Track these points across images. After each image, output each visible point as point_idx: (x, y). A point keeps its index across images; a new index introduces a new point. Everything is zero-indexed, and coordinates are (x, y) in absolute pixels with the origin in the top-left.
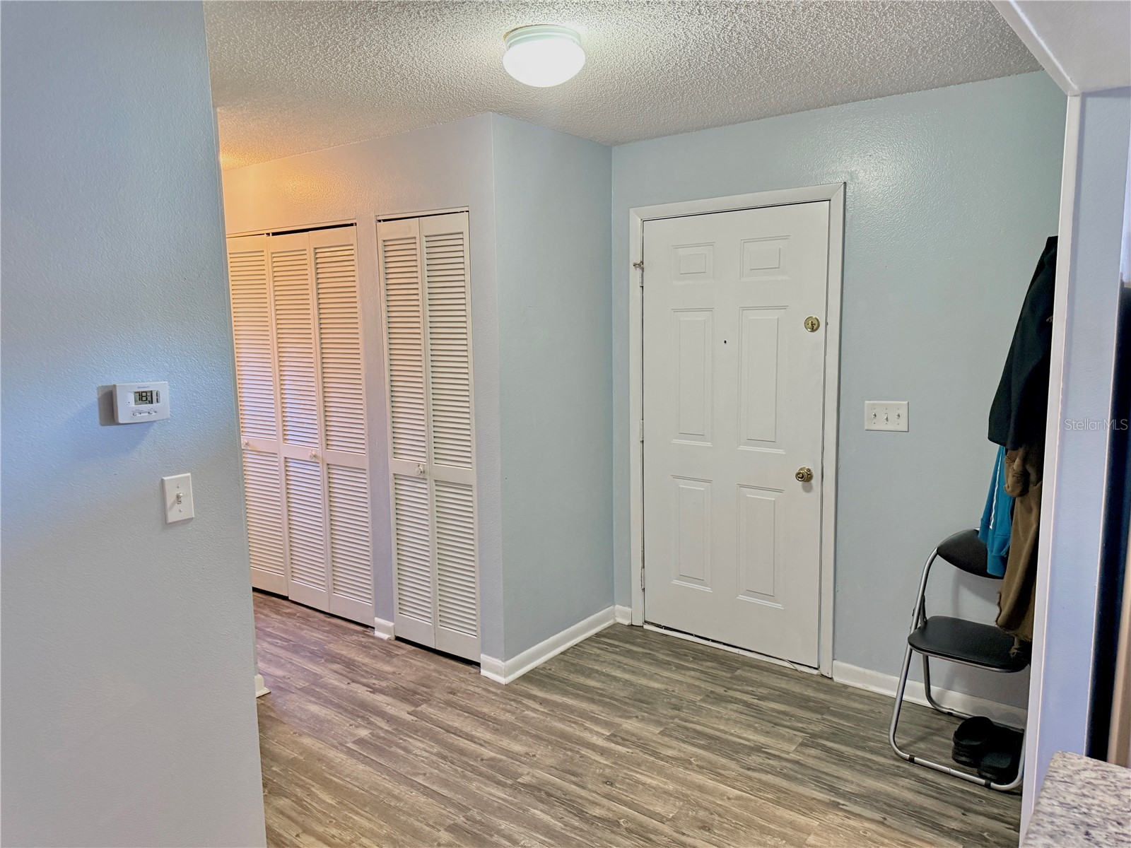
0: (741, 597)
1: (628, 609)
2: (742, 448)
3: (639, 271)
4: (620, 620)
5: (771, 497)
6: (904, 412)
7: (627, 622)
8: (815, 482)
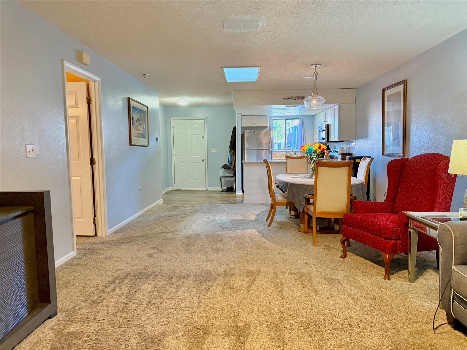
0: (193, 181)
1: (172, 188)
2: (193, 157)
3: (172, 128)
4: (170, 190)
5: (197, 164)
6: (216, 149)
7: (172, 190)
8: (204, 161)
